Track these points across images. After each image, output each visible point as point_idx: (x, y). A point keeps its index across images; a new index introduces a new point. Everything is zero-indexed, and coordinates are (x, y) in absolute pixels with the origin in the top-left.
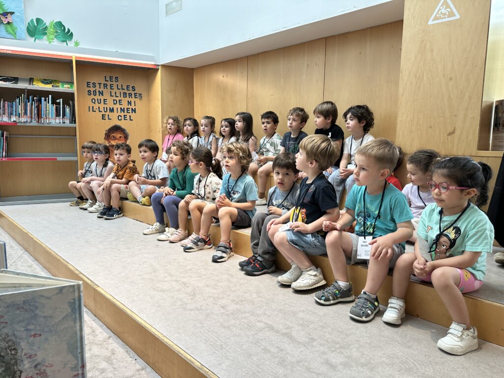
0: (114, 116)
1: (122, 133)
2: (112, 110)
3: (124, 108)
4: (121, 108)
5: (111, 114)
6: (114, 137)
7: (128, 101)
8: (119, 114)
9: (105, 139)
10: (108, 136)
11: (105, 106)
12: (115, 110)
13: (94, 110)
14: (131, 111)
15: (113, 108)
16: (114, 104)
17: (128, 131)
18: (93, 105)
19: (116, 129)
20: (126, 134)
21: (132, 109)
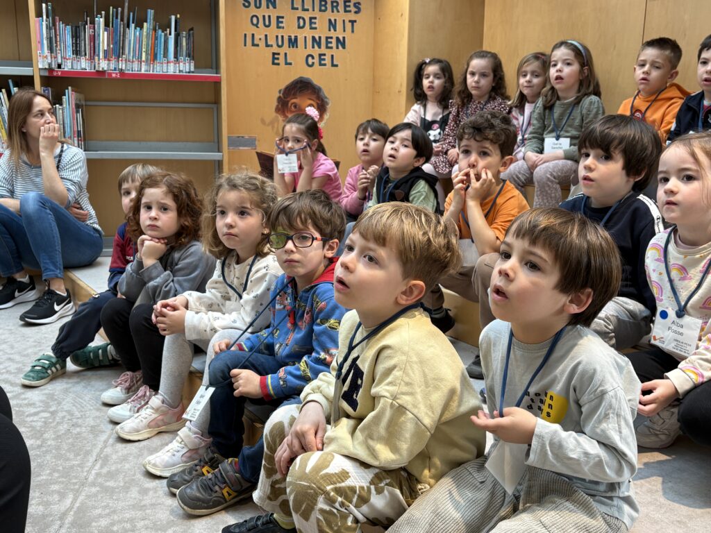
0: (297, 55)
1: (314, 97)
2: (293, 42)
3: (320, 38)
4: (314, 38)
5: (290, 51)
6: (295, 107)
7: (330, 20)
8: (310, 51)
9: (277, 110)
10: (283, 105)
11: (280, 33)
12: (301, 42)
13: (256, 42)
14: (334, 45)
15: (296, 38)
16: (299, 27)
17: (326, 92)
18: (253, 30)
19: (302, 87)
20: (322, 100)
21: (338, 38)
